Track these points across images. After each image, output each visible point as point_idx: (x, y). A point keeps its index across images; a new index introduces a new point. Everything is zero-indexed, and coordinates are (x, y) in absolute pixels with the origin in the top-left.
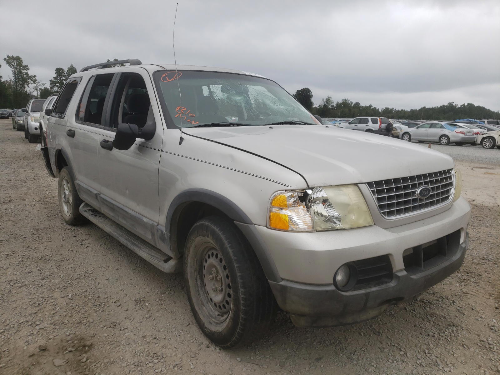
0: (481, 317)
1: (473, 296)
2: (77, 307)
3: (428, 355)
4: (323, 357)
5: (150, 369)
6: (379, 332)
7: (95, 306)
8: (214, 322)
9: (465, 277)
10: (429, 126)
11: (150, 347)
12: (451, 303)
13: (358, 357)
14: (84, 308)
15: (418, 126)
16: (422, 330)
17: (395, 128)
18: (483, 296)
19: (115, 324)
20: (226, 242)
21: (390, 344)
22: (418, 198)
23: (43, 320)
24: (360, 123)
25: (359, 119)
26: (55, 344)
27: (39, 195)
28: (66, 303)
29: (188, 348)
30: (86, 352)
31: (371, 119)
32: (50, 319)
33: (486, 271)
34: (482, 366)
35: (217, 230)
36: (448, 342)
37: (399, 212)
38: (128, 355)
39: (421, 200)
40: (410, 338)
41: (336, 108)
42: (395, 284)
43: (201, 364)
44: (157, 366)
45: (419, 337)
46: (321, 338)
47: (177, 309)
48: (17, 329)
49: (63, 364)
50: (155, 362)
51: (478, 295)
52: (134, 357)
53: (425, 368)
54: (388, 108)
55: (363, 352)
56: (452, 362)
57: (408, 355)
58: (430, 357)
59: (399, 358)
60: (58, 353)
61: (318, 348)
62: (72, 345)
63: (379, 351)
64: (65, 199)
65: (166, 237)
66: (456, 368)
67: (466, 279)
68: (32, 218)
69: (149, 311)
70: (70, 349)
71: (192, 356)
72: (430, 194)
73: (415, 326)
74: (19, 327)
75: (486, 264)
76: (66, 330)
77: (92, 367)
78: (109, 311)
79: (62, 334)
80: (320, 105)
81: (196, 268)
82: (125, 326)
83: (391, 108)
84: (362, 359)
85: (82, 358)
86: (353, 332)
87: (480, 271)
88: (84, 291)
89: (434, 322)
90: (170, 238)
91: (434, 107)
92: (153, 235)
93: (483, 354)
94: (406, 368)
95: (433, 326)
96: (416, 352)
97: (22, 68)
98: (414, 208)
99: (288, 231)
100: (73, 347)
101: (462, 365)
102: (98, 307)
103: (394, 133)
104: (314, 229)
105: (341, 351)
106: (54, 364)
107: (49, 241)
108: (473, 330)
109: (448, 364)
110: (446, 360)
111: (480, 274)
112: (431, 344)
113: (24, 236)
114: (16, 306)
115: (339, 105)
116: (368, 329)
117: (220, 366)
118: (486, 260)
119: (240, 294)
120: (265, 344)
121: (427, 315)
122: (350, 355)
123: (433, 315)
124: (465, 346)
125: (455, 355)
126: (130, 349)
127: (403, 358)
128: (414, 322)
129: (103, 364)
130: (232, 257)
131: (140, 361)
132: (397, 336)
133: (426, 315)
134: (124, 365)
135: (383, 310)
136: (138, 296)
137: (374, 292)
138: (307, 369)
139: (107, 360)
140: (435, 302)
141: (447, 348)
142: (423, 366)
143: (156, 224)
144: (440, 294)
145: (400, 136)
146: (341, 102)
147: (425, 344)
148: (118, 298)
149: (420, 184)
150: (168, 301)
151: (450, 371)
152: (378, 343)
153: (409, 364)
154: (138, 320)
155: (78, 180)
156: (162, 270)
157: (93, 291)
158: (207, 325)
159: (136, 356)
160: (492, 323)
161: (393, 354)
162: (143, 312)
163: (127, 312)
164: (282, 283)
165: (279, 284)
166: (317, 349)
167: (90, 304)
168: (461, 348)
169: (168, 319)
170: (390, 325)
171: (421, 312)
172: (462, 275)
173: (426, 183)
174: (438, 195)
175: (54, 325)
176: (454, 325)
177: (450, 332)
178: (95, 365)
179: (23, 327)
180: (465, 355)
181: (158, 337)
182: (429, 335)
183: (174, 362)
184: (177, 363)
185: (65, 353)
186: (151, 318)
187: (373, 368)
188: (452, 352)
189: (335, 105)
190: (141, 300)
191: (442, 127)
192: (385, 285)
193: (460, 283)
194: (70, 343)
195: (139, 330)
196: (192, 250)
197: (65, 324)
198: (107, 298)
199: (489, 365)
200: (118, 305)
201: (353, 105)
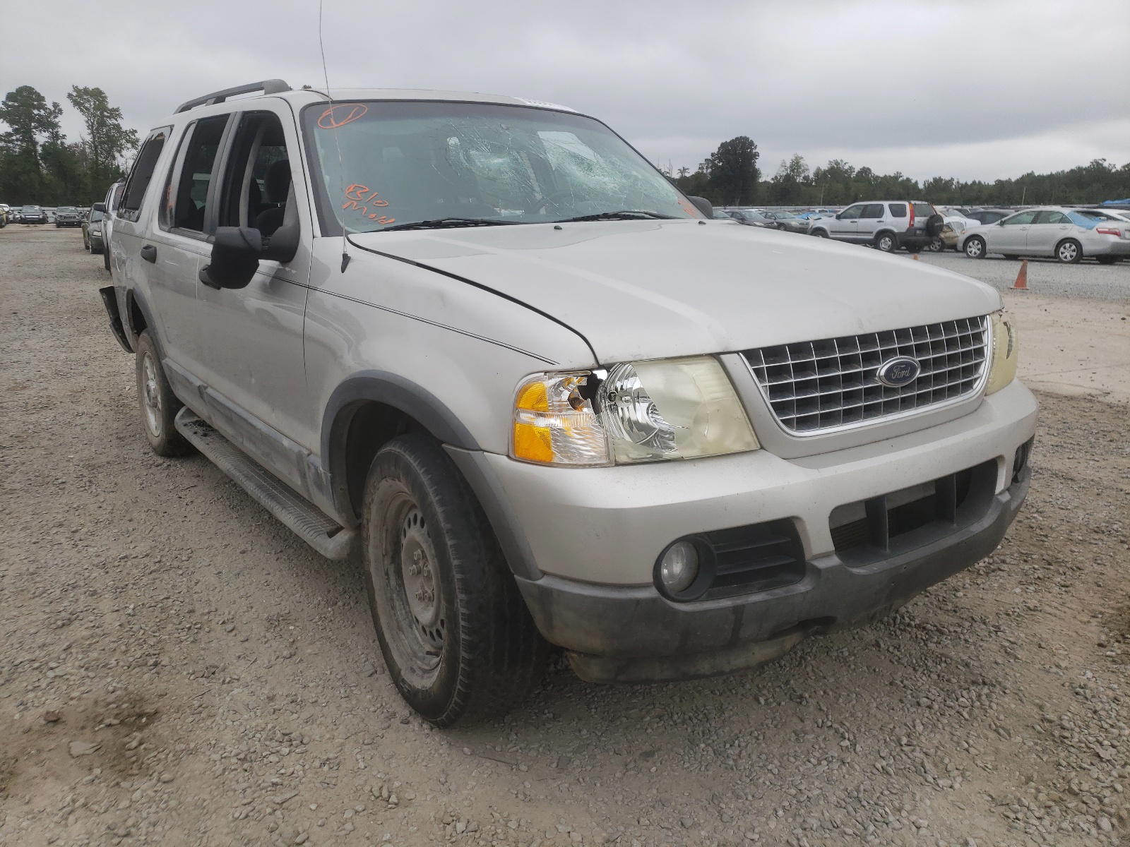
0: (1058, 666)
1: (1049, 616)
2: (142, 632)
3: (905, 748)
4: (659, 749)
5: (270, 767)
6: (801, 697)
7: (180, 631)
8: (420, 668)
9: (1040, 574)
10: (1031, 218)
11: (279, 720)
12: (990, 632)
13: (740, 751)
14: (155, 634)
15: (1003, 220)
16: (905, 692)
17: (948, 226)
18: (1075, 617)
19: (213, 670)
20: (430, 491)
21: (823, 722)
22: (881, 386)
23: (64, 659)
24: (862, 216)
25: (862, 208)
26: (81, 709)
27: (109, 392)
28: (119, 624)
29: (362, 725)
30: (140, 729)
31: (890, 206)
32: (80, 656)
33: (1096, 560)
34: (1034, 779)
35: (415, 465)
36: (963, 722)
37: (827, 420)
38: (228, 736)
39: (888, 391)
40: (874, 711)
41: (814, 184)
42: (809, 587)
43: (383, 758)
44: (286, 761)
45: (895, 708)
46: (665, 708)
47: (356, 638)
48: (7, 677)
49: (87, 752)
50: (283, 753)
51: (1064, 614)
52: (239, 741)
53: (893, 778)
54: (940, 179)
55: (754, 740)
56: (961, 768)
57: (858, 748)
58: (909, 754)
59: (836, 755)
60: (83, 728)
61: (653, 730)
62: (116, 712)
63: (793, 737)
64: (150, 400)
65: (324, 479)
66: (969, 781)
67: (1041, 576)
68: (85, 442)
69: (293, 642)
70: (107, 721)
71: (366, 742)
72: (916, 377)
73: (891, 684)
74: (13, 673)
75: (1100, 543)
76: (109, 680)
77: (148, 759)
78: (207, 641)
79: (99, 689)
80: (776, 177)
81: (386, 550)
82: (235, 674)
83: (948, 178)
84: (750, 754)
85: (130, 740)
86: (742, 695)
87: (1082, 558)
88: (162, 597)
89: (939, 676)
90: (332, 484)
91: (1054, 173)
92: (303, 476)
93: (1043, 751)
94: (847, 776)
95: (936, 684)
96: (878, 741)
97: (105, 113)
98: (871, 411)
99: (550, 465)
100: (116, 716)
101: (985, 774)
102: (185, 633)
103: (946, 238)
104: (609, 459)
105: (704, 736)
106: (69, 752)
107: (111, 490)
108: (1029, 693)
109: (950, 771)
110: (946, 761)
111: (1079, 565)
112: (920, 724)
113: (60, 481)
114: (15, 628)
115: (821, 176)
116: (778, 690)
117: (424, 763)
118: (1103, 532)
119: (459, 606)
120: (534, 718)
121: (926, 659)
122: (722, 746)
123: (940, 659)
124: (1001, 731)
125: (971, 750)
126: (235, 723)
127: (843, 755)
128: (890, 674)
129: (171, 755)
130: (442, 525)
131: (252, 750)
132: (844, 705)
133: (923, 659)
134: (216, 757)
135: (788, 646)
136: (275, 611)
137: (755, 603)
138: (618, 775)
139: (183, 746)
140: (952, 629)
141: (955, 733)
142: (888, 773)
143: (306, 452)
144: (969, 612)
145: (960, 246)
146: (827, 169)
147: (906, 725)
148: (232, 613)
149: (887, 354)
150: (339, 622)
151: (951, 787)
152: (795, 720)
153: (857, 767)
154: (266, 662)
155: (170, 358)
156: (322, 552)
157: (181, 599)
158: (406, 675)
159: (246, 738)
160: (1083, 682)
161: (823, 745)
162: (279, 645)
163: (246, 643)
164: (542, 582)
165: (535, 585)
166: (649, 731)
167: (170, 627)
168: (992, 735)
169: (330, 660)
170: (832, 680)
171: (914, 652)
172: (1034, 568)
173: (904, 351)
174: (938, 378)
175: (87, 669)
176: (984, 683)
177: (970, 698)
178: (155, 756)
179: (21, 672)
180: (997, 752)
181: (299, 700)
182: (918, 704)
183: (324, 753)
184: (331, 756)
185: (97, 729)
186: (294, 658)
187: (770, 775)
188: (966, 744)
189: (811, 176)
190: (281, 618)
191: (1064, 220)
192: (785, 589)
193: (1024, 587)
194: (113, 709)
195: (264, 683)
196: (374, 508)
197: (109, 668)
198: (209, 613)
199: (1051, 776)
200: (228, 630)
201: (854, 175)
